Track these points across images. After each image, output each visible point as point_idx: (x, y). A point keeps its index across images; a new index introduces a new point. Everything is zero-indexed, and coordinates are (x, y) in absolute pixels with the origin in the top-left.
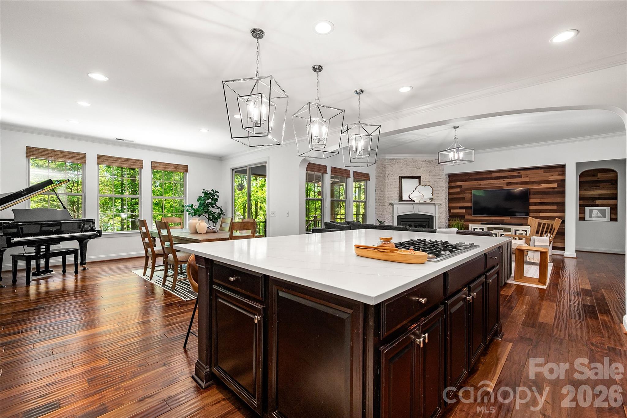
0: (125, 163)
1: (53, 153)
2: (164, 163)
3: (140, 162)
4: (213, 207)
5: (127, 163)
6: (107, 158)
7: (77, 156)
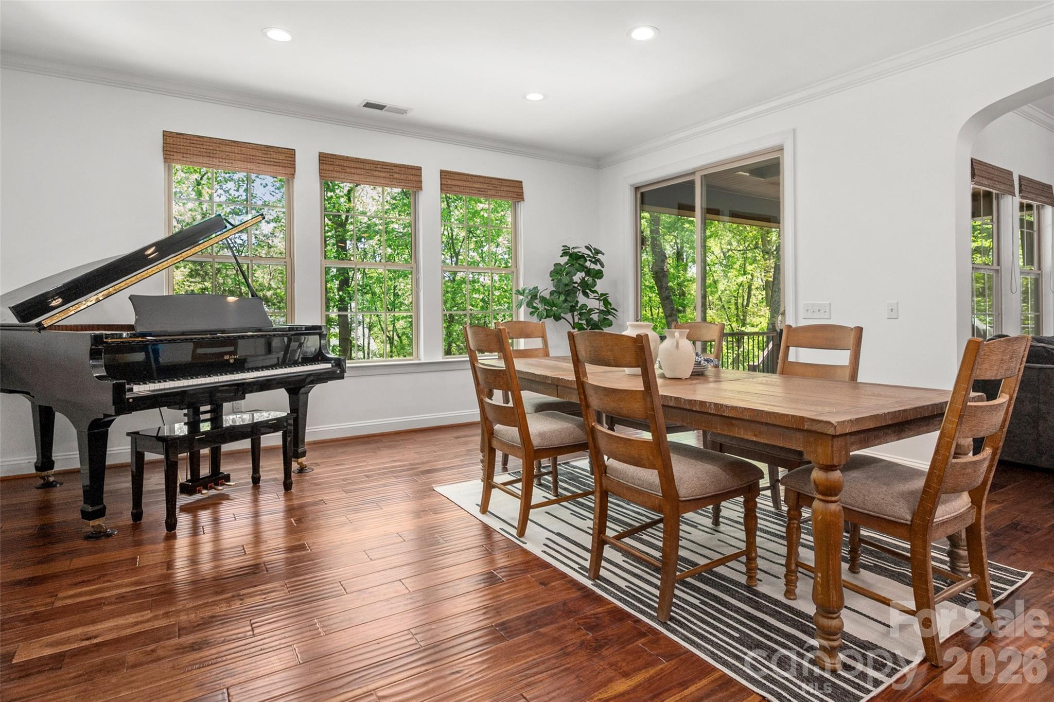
0: (382, 175)
1: (223, 148)
2: (468, 175)
3: (413, 172)
4: (586, 295)
5: (387, 175)
6: (342, 163)
7: (275, 156)
